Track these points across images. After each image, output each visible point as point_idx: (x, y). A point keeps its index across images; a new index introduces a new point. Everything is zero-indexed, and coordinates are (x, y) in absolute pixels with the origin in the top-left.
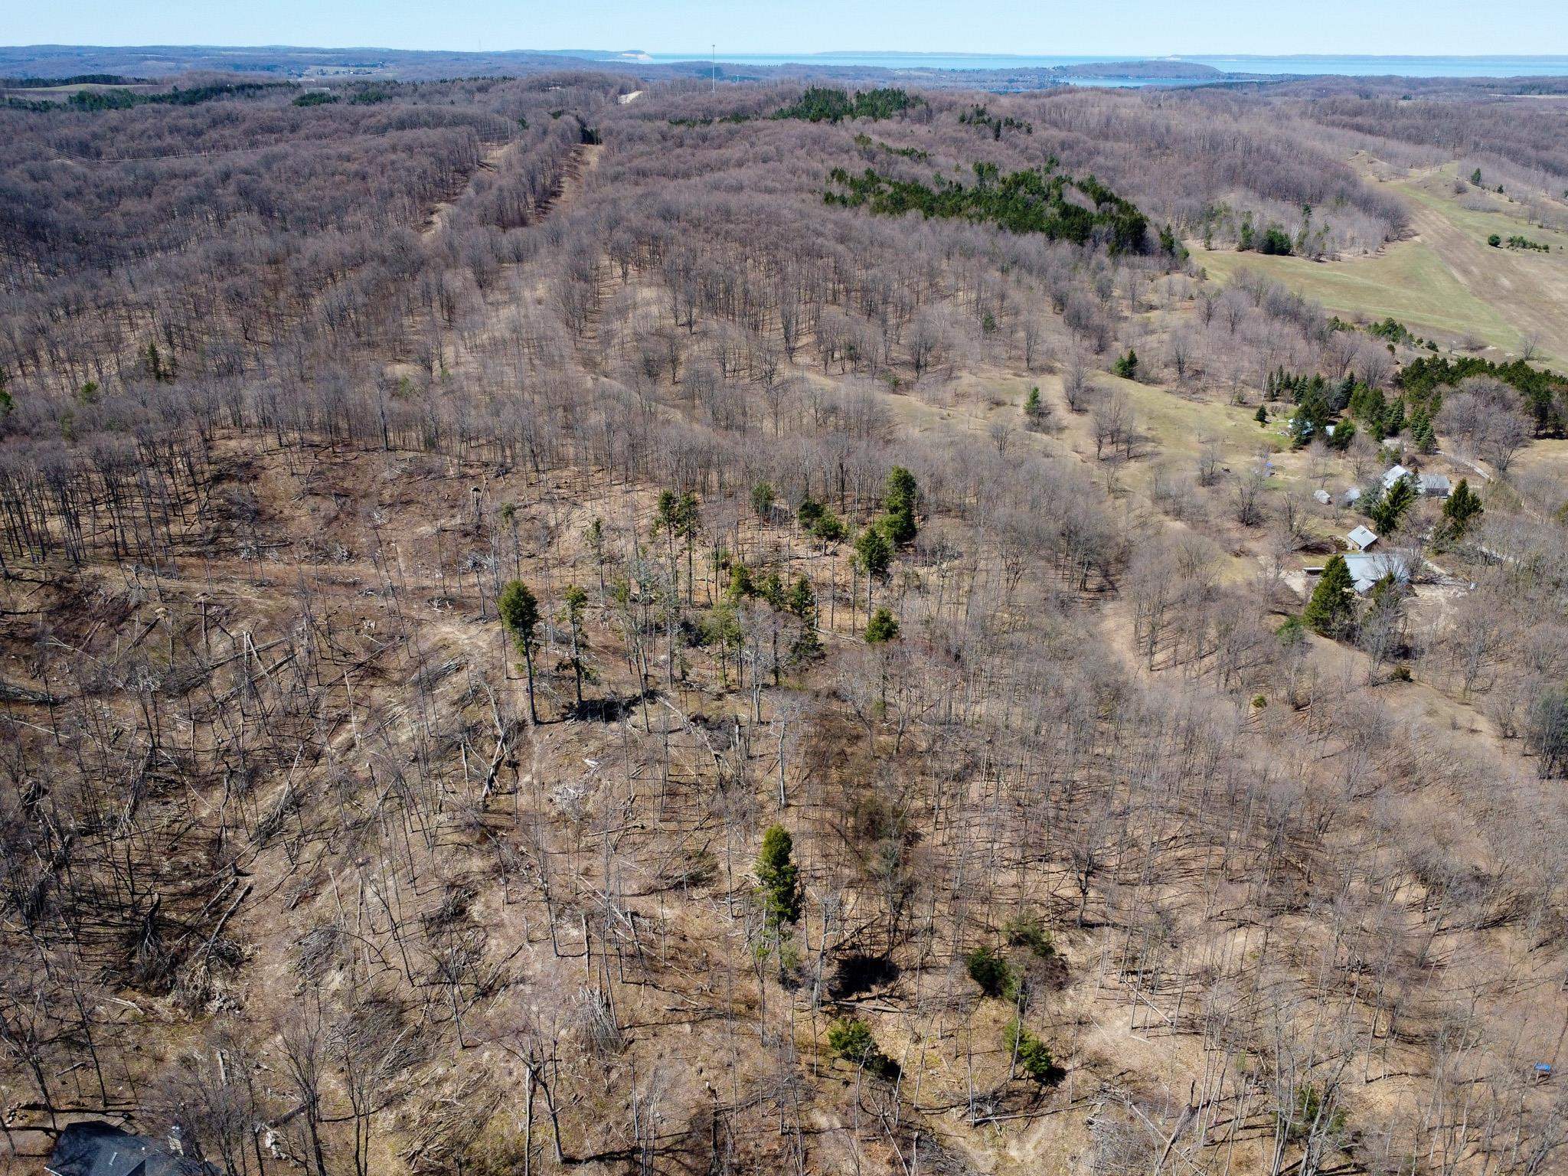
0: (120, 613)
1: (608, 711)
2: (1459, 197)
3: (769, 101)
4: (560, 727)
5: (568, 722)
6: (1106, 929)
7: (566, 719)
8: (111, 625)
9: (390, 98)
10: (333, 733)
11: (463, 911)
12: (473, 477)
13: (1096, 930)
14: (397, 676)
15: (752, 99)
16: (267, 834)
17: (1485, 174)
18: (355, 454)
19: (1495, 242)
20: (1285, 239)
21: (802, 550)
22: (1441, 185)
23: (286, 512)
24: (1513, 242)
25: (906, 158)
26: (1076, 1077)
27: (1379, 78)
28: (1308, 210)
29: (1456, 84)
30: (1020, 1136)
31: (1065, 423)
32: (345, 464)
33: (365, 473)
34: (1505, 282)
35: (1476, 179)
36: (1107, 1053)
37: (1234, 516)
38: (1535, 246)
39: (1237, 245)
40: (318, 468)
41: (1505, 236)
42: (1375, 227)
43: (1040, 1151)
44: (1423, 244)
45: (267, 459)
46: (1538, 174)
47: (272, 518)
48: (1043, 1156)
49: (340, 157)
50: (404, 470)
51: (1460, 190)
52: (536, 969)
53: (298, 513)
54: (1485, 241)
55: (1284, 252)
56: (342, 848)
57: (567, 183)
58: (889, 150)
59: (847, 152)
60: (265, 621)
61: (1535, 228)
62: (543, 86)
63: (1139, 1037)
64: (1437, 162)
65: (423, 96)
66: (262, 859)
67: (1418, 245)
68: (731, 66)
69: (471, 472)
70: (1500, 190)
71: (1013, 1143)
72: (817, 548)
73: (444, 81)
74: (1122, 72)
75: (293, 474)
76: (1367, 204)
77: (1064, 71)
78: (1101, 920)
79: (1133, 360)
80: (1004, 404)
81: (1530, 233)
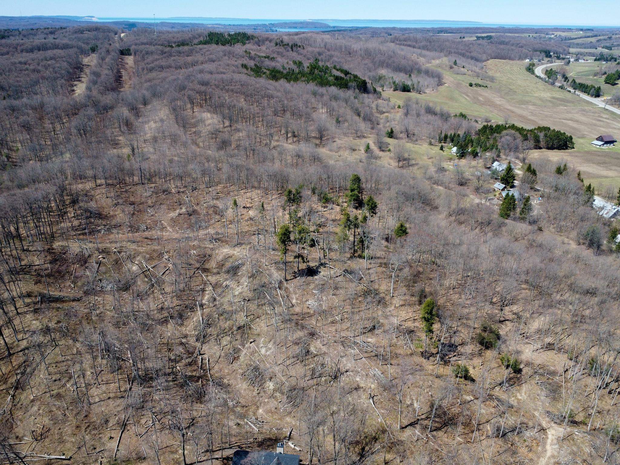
0: (83, 260)
1: (311, 272)
2: (452, 70)
3: (194, 37)
4: (296, 281)
5: (298, 278)
6: (507, 322)
7: (296, 277)
8: (82, 265)
9: (8, 37)
10: (203, 296)
11: (308, 351)
12: (183, 192)
13: (504, 323)
14: (215, 271)
15: (186, 37)
16: (203, 338)
17: (458, 62)
18: (130, 187)
19: (471, 85)
20: (408, 86)
21: (320, 208)
22: (444, 66)
23: (112, 213)
24: (477, 85)
25: (267, 59)
26: (526, 370)
27: (390, 28)
28: (410, 75)
29: (416, 30)
30: (519, 391)
31: (380, 155)
32: (126, 191)
33: (136, 194)
34: (481, 98)
35: (455, 63)
36: (530, 360)
37: (455, 183)
38: (483, 86)
39: (392, 89)
40: (117, 194)
41: (473, 83)
42: (433, 81)
43: (527, 395)
44: (449, 87)
45: (93, 192)
46: (473, 62)
47: (106, 216)
48: (529, 396)
49: (20, 63)
50: (153, 192)
51: (451, 68)
52: (349, 366)
53: (117, 213)
54: (468, 85)
55: (409, 91)
56: (238, 337)
57: (123, 72)
58: (259, 57)
59: (243, 57)
60: (148, 256)
61: (480, 80)
62: (81, 31)
63: (535, 353)
64: (439, 58)
65: (25, 36)
66: (205, 348)
67: (447, 87)
68: (139, 23)
69: (181, 190)
70: (464, 67)
71: (518, 394)
72: (325, 207)
73: (32, 29)
74: (294, 26)
75: (107, 197)
76: (428, 73)
77: (273, 25)
78: (504, 319)
79: (392, 132)
80: (356, 150)
81: (479, 82)
